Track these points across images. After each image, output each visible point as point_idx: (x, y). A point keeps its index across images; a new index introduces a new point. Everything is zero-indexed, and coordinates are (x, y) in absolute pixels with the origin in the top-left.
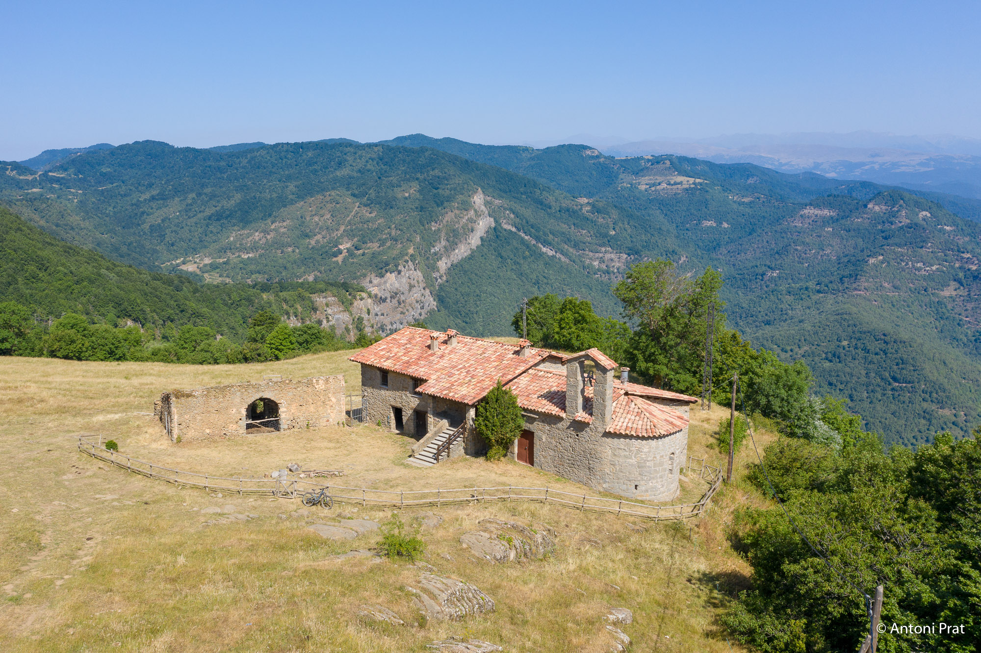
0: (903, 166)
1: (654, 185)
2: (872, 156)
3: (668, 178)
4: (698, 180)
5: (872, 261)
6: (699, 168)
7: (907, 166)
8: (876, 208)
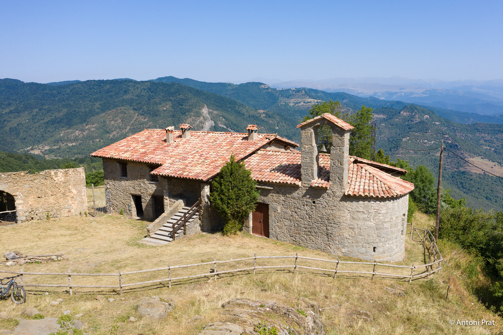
0: (415, 94)
1: (297, 103)
2: (401, 89)
3: (304, 99)
4: (319, 101)
5: (404, 140)
6: (319, 94)
7: (417, 94)
8: (404, 114)
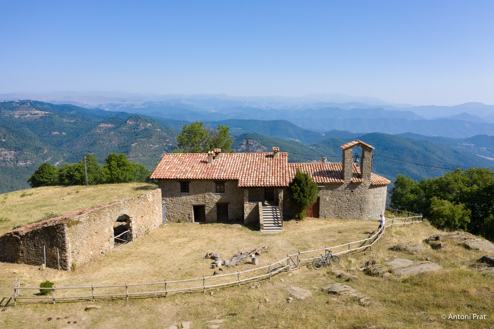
0: (135, 105)
1: (23, 115)
2: (123, 101)
3: (30, 111)
4: (46, 113)
5: (133, 145)
6: (45, 106)
7: (137, 105)
8: (130, 123)
